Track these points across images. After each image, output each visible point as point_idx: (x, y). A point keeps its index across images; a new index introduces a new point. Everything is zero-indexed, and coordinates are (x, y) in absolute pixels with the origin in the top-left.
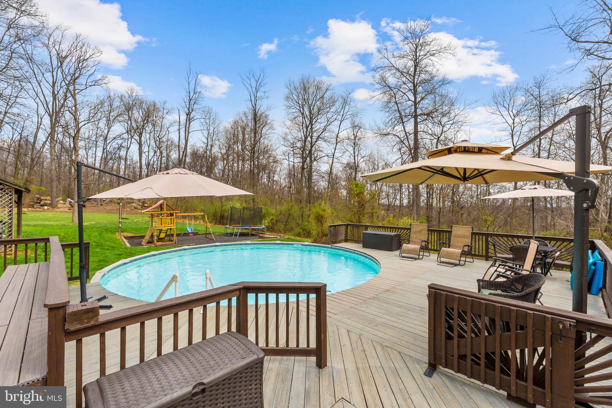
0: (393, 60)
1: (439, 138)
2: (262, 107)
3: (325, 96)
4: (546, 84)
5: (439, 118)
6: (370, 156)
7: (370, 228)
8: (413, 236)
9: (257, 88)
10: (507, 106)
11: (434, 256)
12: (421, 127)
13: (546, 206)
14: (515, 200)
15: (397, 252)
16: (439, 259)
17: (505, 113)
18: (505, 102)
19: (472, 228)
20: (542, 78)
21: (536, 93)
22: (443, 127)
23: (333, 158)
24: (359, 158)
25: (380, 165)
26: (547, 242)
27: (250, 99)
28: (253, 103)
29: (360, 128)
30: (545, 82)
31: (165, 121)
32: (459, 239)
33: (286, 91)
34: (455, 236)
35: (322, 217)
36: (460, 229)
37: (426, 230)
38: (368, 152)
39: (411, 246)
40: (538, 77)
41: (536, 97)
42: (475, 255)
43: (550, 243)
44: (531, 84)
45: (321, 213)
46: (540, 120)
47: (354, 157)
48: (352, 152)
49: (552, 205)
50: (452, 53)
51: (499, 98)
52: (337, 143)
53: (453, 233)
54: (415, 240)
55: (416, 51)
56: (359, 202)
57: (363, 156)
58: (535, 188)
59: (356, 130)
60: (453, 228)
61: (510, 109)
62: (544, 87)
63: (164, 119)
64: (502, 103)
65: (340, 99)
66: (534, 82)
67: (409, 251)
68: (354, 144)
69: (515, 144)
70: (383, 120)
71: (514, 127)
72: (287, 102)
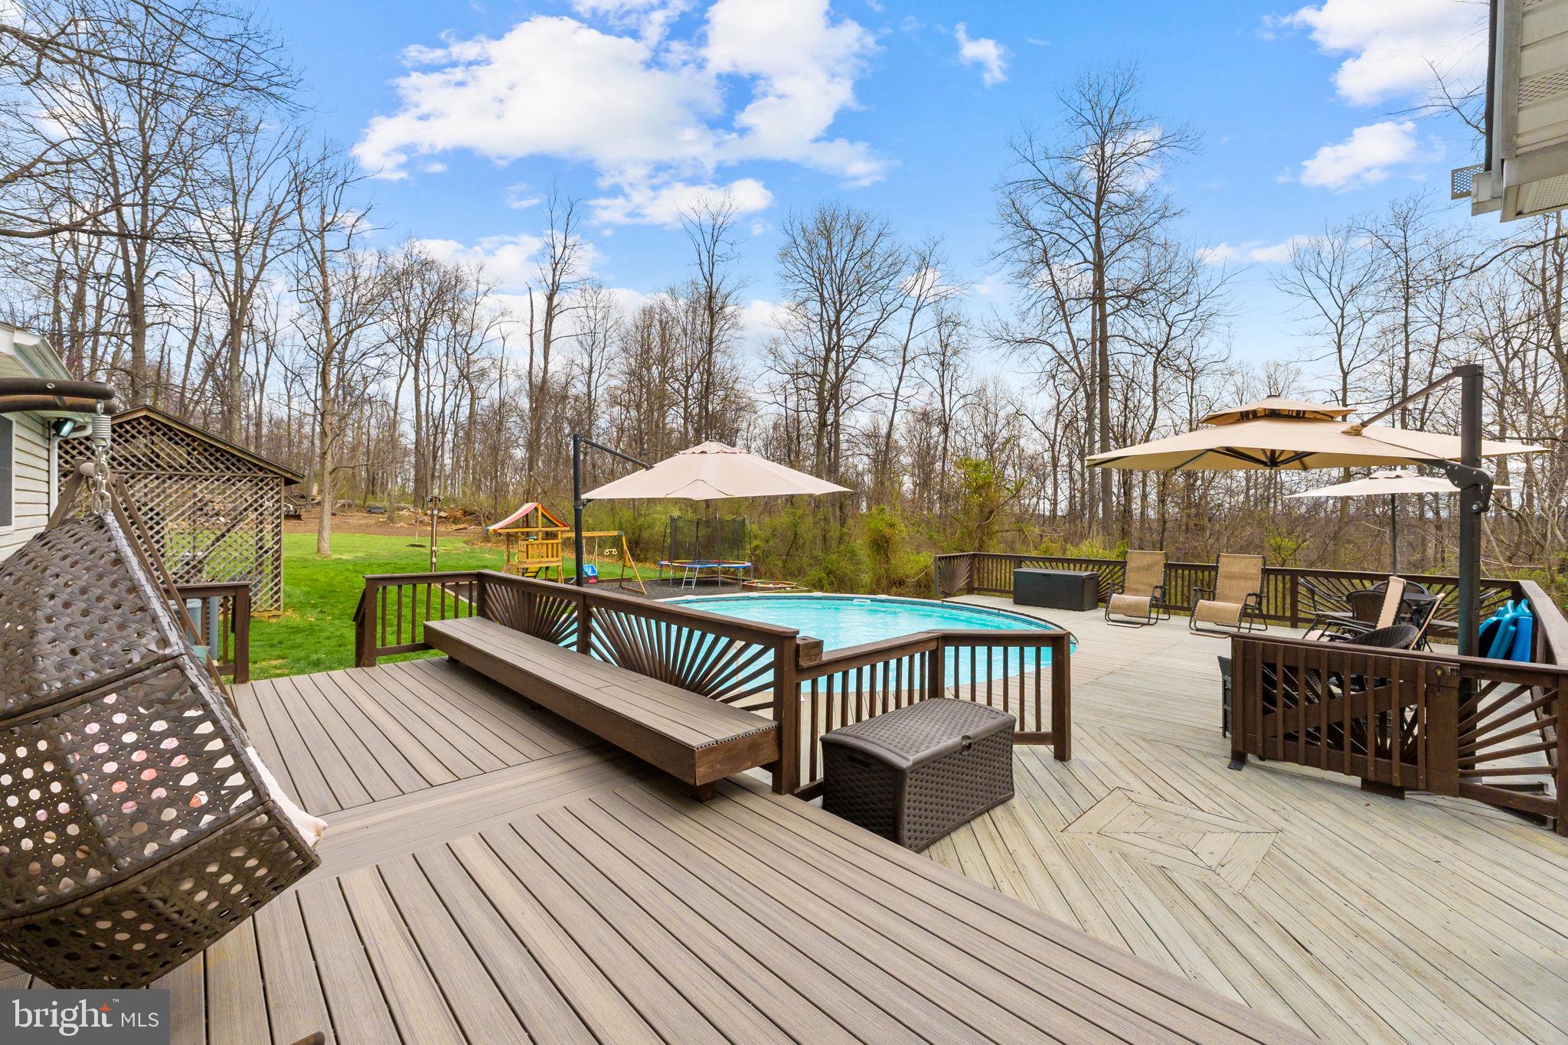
0: (1044, 166)
1: (1160, 352)
2: (726, 278)
3: (877, 250)
4: (1422, 219)
5: (1161, 305)
6: (981, 392)
7: (1028, 563)
8: (1132, 577)
9: (715, 234)
10: (1326, 276)
11: (1181, 621)
12: (1114, 325)
13: (1422, 514)
14: (1345, 500)
15: (1100, 612)
16: (1193, 624)
17: (1322, 292)
18: (1321, 266)
19: (1264, 558)
20: (1411, 205)
21: (1397, 241)
22: (1170, 327)
23: (896, 399)
24: (955, 398)
25: (1002, 414)
26: (1424, 586)
27: (698, 261)
28: (706, 271)
29: (957, 324)
30: (1418, 213)
31: (480, 311)
32: (1235, 582)
33: (784, 240)
34: (1227, 577)
35: (887, 542)
36: (1237, 560)
37: (1162, 564)
38: (975, 385)
39: (1128, 598)
40: (1400, 201)
41: (1395, 250)
42: (1269, 617)
43: (1428, 589)
44: (1385, 216)
45: (887, 531)
46: (1407, 303)
47: (943, 397)
48: (937, 385)
49: (1437, 513)
50: (1191, 147)
51: (1308, 257)
52: (904, 364)
53: (1220, 570)
54: (1135, 586)
55: (1103, 143)
56: (981, 506)
57: (963, 392)
58: (1398, 477)
59: (945, 331)
60: (1221, 559)
61: (1335, 283)
62: (1417, 225)
63: (478, 307)
64: (1314, 269)
65: (913, 257)
66: (1391, 212)
67: (1126, 609)
68: (942, 364)
69: (1345, 366)
70: (1016, 304)
71: (1343, 326)
72: (781, 266)
